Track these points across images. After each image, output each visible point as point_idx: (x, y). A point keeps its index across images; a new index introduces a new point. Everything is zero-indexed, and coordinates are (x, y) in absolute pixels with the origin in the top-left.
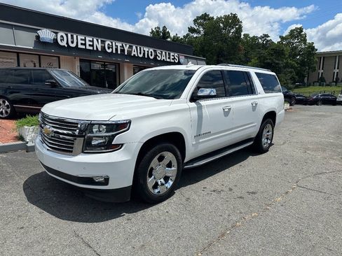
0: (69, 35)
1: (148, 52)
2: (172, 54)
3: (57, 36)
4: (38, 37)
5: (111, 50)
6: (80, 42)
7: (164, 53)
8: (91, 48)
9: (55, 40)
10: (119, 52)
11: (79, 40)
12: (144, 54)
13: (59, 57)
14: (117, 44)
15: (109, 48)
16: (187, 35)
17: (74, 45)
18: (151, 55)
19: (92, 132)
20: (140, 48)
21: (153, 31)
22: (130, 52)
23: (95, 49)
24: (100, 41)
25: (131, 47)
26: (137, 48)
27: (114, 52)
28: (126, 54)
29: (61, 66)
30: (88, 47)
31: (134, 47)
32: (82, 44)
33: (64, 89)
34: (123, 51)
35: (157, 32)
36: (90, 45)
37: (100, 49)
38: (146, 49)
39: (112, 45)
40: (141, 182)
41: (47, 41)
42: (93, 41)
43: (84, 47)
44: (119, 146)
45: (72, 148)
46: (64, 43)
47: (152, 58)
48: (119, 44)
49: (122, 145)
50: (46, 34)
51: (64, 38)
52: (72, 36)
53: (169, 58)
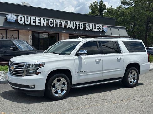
0: (26, 17)
1: (79, 25)
2: (97, 25)
3: (18, 18)
4: (6, 19)
5: (53, 25)
6: (32, 21)
7: (91, 25)
8: (39, 25)
9: (17, 21)
10: (58, 26)
11: (32, 20)
12: (76, 27)
13: (18, 31)
14: (57, 21)
15: (51, 24)
16: (120, 7)
17: (28, 23)
18: (82, 27)
19: (30, 67)
20: (73, 23)
21: (91, 5)
22: (66, 26)
23: (42, 25)
24: (45, 19)
25: (66, 22)
26: (71, 22)
27: (55, 26)
28: (63, 27)
29: (20, 38)
30: (38, 24)
31: (69, 22)
32: (33, 22)
33: (21, 51)
34: (61, 25)
35: (95, 5)
36: (39, 23)
37: (45, 25)
38: (78, 23)
39: (54, 22)
40: (49, 89)
41: (12, 21)
42: (41, 20)
43: (34, 24)
44: (39, 73)
45: (22, 74)
46: (22, 22)
47: (82, 29)
48: (58, 21)
49: (41, 72)
50: (11, 17)
51: (22, 19)
52: (27, 17)
53: (95, 28)
